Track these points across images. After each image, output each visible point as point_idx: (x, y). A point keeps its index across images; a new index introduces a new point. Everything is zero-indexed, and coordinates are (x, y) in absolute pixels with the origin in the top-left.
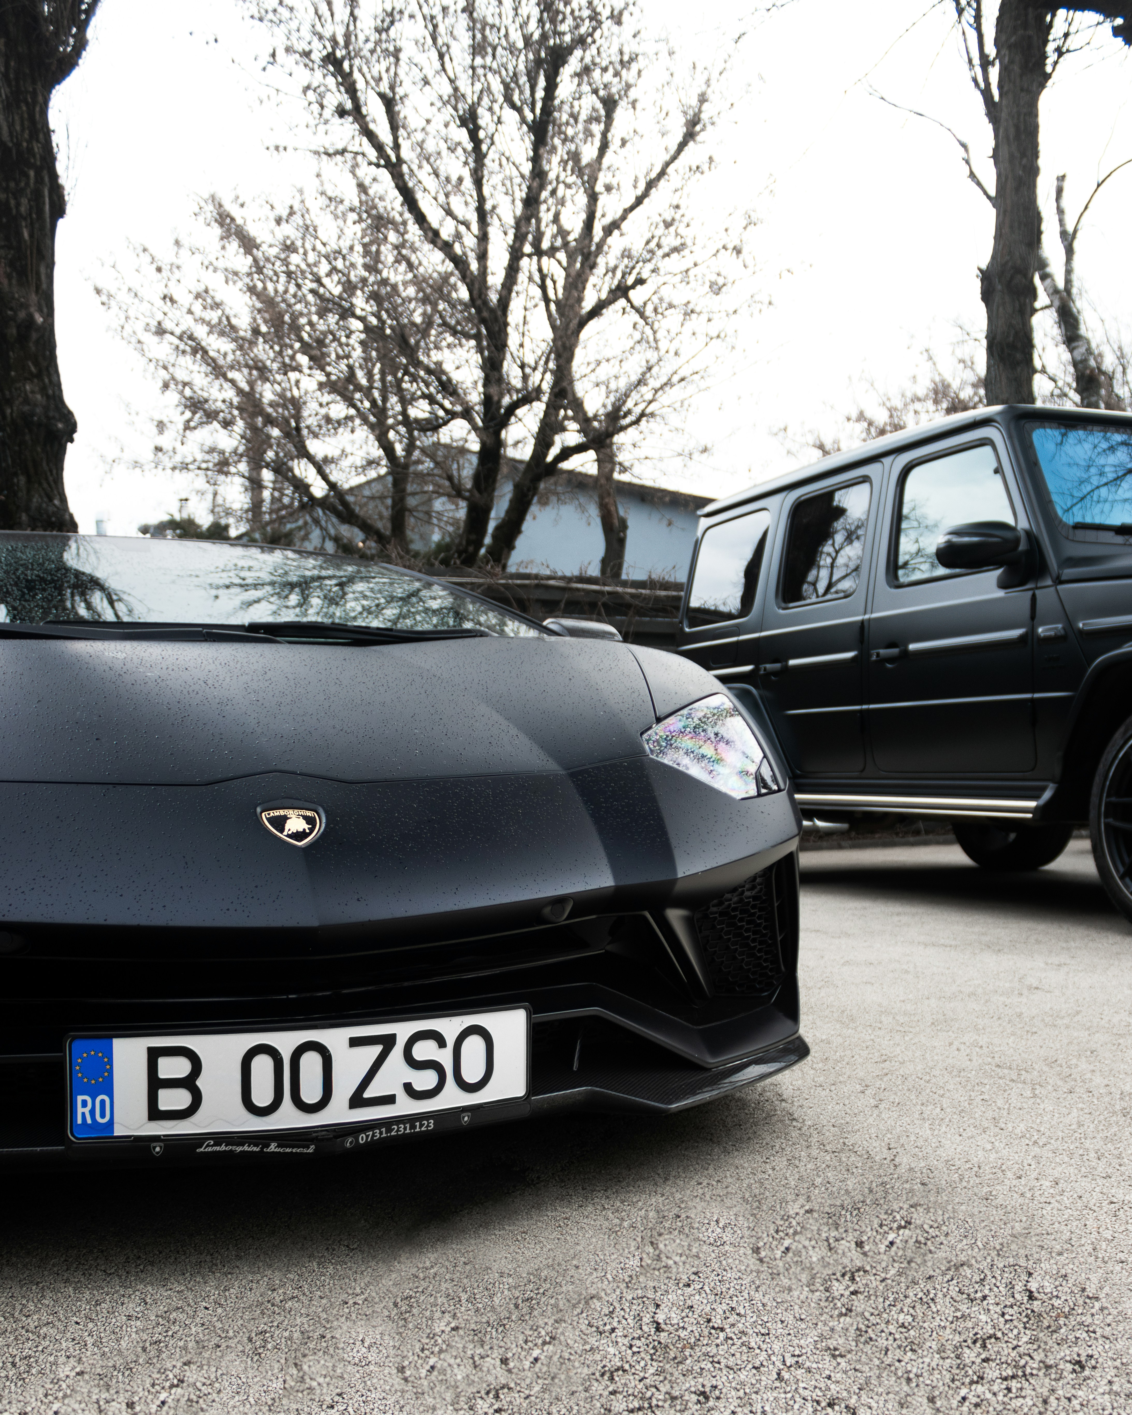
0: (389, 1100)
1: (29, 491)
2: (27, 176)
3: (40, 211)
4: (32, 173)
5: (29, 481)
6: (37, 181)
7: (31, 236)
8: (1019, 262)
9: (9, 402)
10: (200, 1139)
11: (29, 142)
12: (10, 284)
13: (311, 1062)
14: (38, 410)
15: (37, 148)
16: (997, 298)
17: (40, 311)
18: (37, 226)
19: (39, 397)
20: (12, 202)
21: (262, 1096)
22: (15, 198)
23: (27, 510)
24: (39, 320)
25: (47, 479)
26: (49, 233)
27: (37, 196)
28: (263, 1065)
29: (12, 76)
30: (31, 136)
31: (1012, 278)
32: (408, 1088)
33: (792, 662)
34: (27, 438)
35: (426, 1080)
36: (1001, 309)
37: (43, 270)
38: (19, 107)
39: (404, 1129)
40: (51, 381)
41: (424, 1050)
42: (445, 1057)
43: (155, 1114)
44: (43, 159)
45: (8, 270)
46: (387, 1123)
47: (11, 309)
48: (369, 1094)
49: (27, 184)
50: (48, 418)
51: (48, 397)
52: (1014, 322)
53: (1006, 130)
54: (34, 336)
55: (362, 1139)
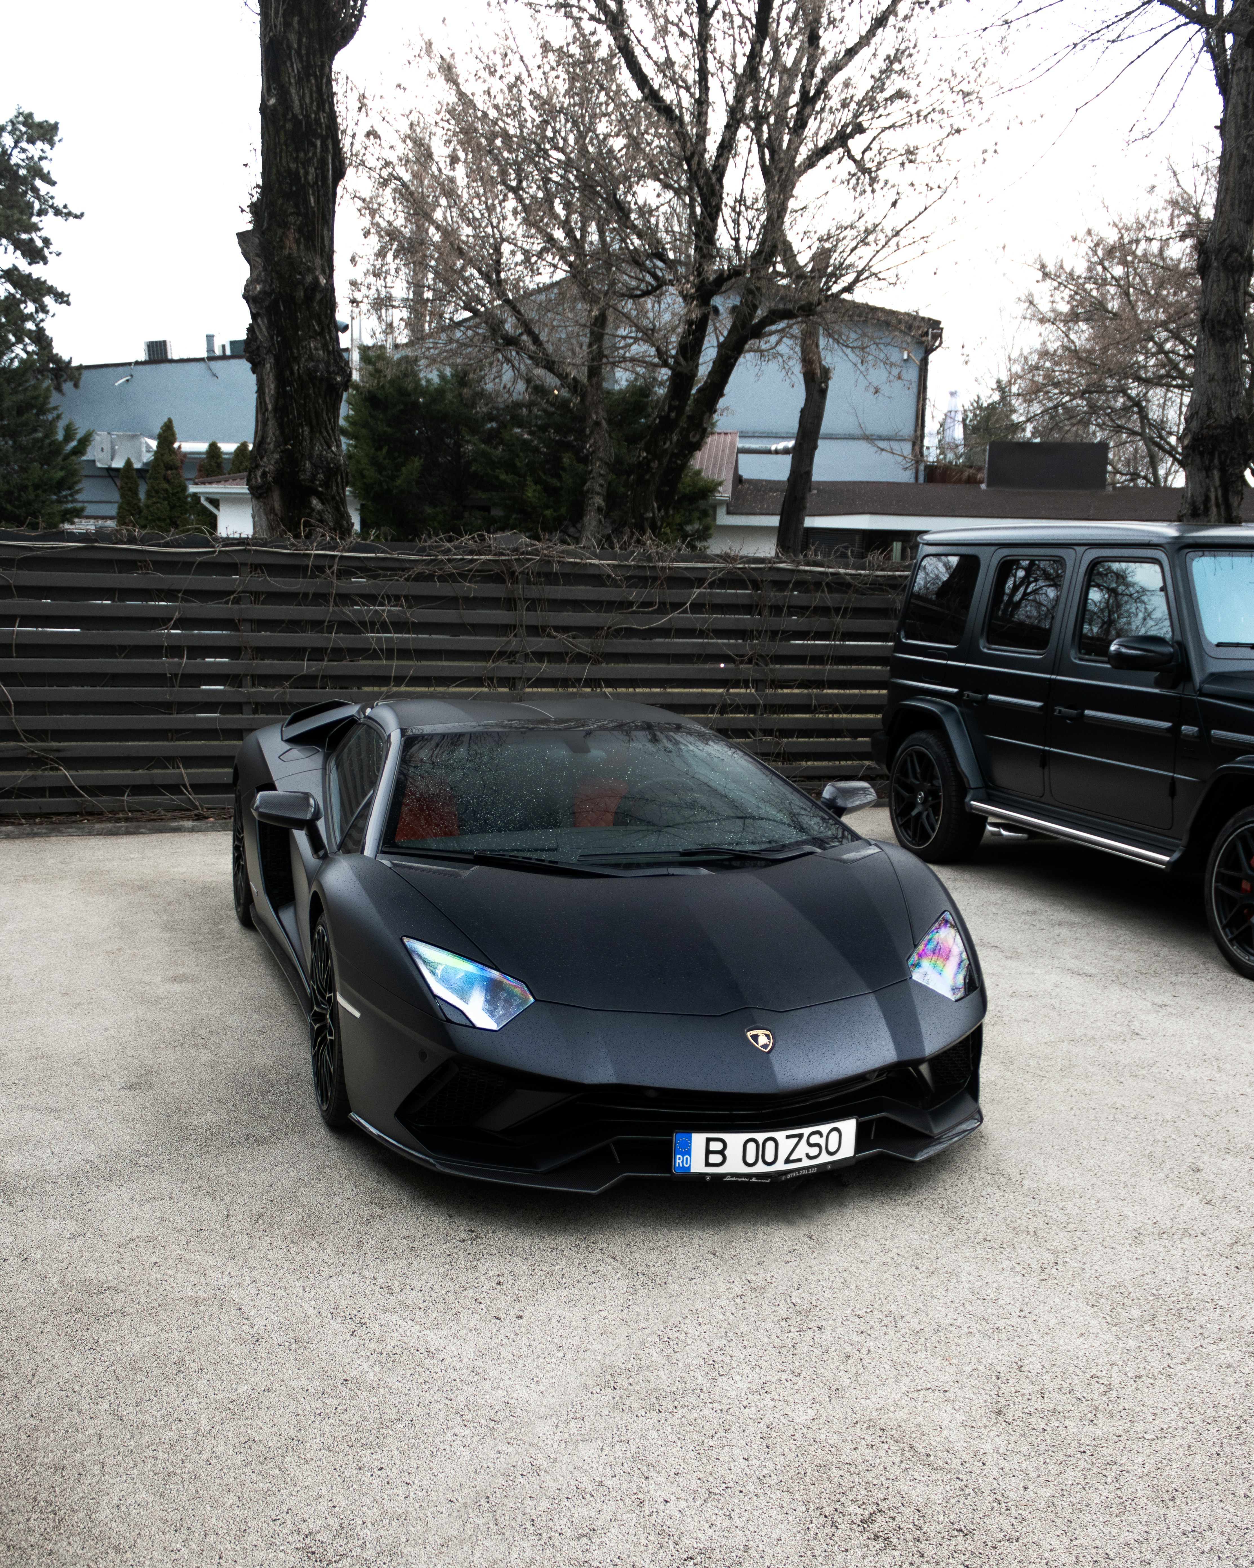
0: (800, 1160)
1: (311, 440)
2: (315, 146)
3: (325, 178)
4: (319, 143)
5: (312, 431)
6: (322, 151)
7: (318, 202)
8: (1236, 240)
9: (297, 360)
10: (725, 1175)
11: (317, 113)
12: (298, 249)
13: (770, 1145)
14: (321, 366)
15: (323, 118)
16: (1213, 274)
17: (324, 272)
18: (321, 193)
19: (321, 353)
20: (302, 171)
21: (751, 1159)
22: (304, 168)
23: (310, 457)
24: (323, 281)
25: (326, 428)
26: (330, 196)
27: (323, 162)
28: (751, 1146)
29: (303, 52)
30: (318, 108)
31: (1228, 256)
32: (807, 1155)
33: (990, 696)
34: (311, 391)
35: (814, 1151)
36: (1215, 286)
37: (325, 232)
38: (309, 81)
39: (805, 1172)
40: (331, 337)
41: (815, 1139)
42: (822, 1141)
43: (708, 1164)
44: (328, 128)
45: (297, 236)
46: (798, 1170)
47: (300, 273)
48: (792, 1158)
49: (315, 154)
50: (328, 372)
51: (329, 352)
52: (1227, 299)
53: (1235, 107)
54: (318, 296)
55: (789, 1176)
